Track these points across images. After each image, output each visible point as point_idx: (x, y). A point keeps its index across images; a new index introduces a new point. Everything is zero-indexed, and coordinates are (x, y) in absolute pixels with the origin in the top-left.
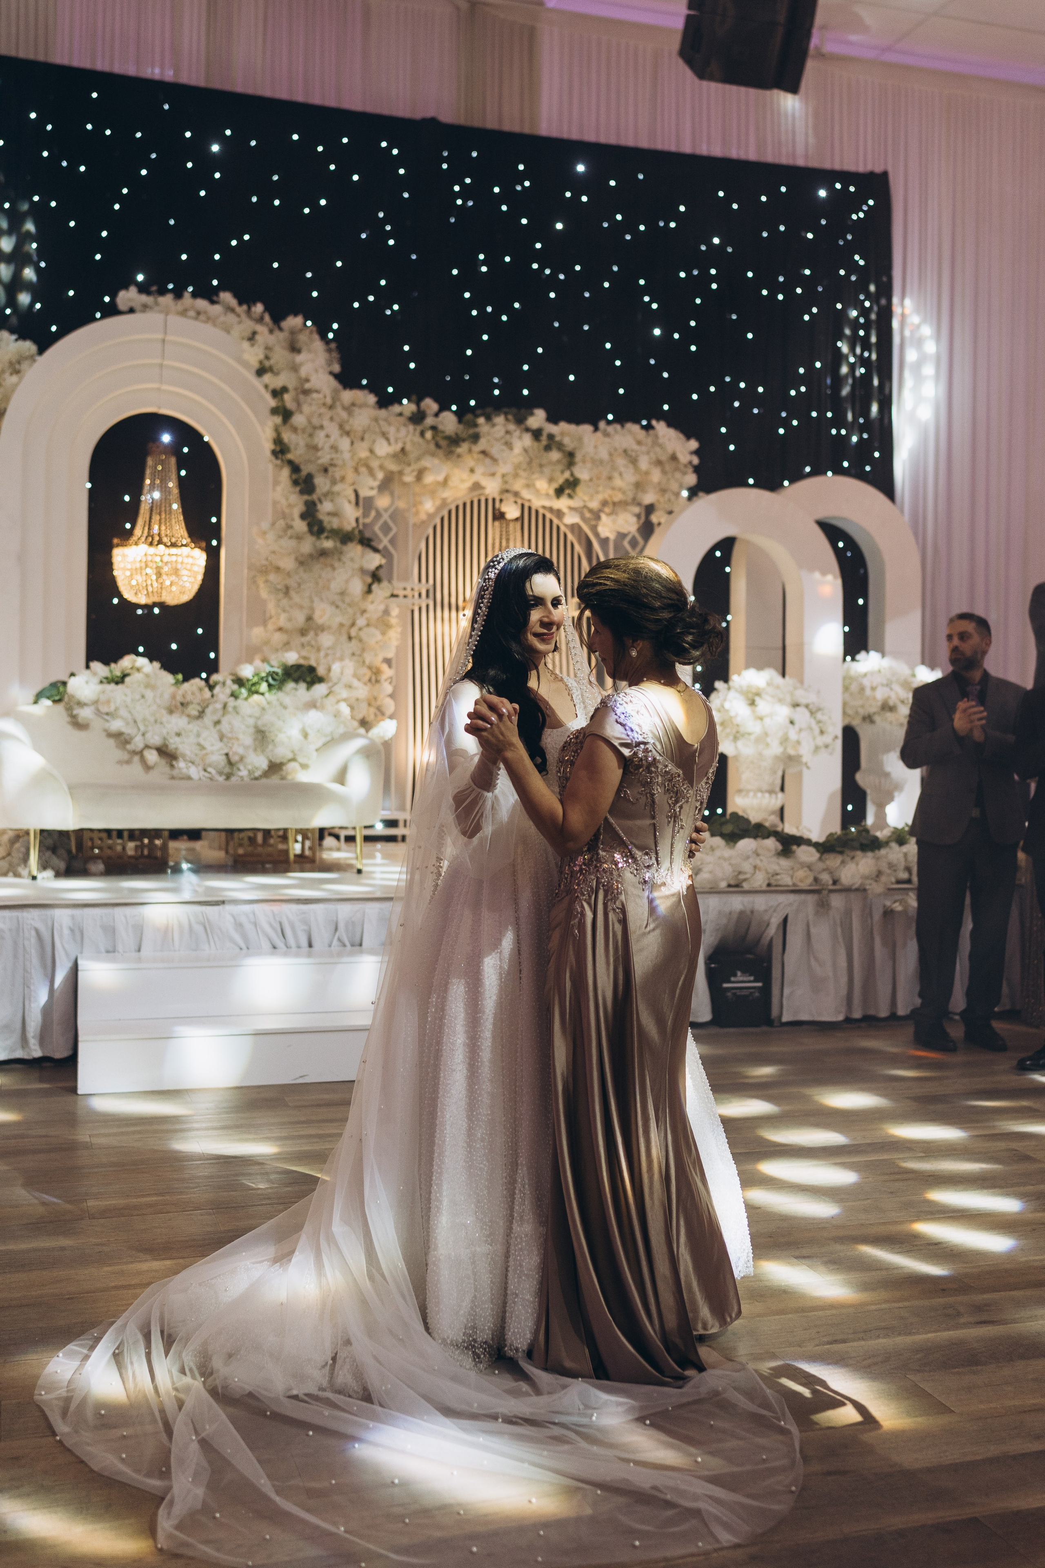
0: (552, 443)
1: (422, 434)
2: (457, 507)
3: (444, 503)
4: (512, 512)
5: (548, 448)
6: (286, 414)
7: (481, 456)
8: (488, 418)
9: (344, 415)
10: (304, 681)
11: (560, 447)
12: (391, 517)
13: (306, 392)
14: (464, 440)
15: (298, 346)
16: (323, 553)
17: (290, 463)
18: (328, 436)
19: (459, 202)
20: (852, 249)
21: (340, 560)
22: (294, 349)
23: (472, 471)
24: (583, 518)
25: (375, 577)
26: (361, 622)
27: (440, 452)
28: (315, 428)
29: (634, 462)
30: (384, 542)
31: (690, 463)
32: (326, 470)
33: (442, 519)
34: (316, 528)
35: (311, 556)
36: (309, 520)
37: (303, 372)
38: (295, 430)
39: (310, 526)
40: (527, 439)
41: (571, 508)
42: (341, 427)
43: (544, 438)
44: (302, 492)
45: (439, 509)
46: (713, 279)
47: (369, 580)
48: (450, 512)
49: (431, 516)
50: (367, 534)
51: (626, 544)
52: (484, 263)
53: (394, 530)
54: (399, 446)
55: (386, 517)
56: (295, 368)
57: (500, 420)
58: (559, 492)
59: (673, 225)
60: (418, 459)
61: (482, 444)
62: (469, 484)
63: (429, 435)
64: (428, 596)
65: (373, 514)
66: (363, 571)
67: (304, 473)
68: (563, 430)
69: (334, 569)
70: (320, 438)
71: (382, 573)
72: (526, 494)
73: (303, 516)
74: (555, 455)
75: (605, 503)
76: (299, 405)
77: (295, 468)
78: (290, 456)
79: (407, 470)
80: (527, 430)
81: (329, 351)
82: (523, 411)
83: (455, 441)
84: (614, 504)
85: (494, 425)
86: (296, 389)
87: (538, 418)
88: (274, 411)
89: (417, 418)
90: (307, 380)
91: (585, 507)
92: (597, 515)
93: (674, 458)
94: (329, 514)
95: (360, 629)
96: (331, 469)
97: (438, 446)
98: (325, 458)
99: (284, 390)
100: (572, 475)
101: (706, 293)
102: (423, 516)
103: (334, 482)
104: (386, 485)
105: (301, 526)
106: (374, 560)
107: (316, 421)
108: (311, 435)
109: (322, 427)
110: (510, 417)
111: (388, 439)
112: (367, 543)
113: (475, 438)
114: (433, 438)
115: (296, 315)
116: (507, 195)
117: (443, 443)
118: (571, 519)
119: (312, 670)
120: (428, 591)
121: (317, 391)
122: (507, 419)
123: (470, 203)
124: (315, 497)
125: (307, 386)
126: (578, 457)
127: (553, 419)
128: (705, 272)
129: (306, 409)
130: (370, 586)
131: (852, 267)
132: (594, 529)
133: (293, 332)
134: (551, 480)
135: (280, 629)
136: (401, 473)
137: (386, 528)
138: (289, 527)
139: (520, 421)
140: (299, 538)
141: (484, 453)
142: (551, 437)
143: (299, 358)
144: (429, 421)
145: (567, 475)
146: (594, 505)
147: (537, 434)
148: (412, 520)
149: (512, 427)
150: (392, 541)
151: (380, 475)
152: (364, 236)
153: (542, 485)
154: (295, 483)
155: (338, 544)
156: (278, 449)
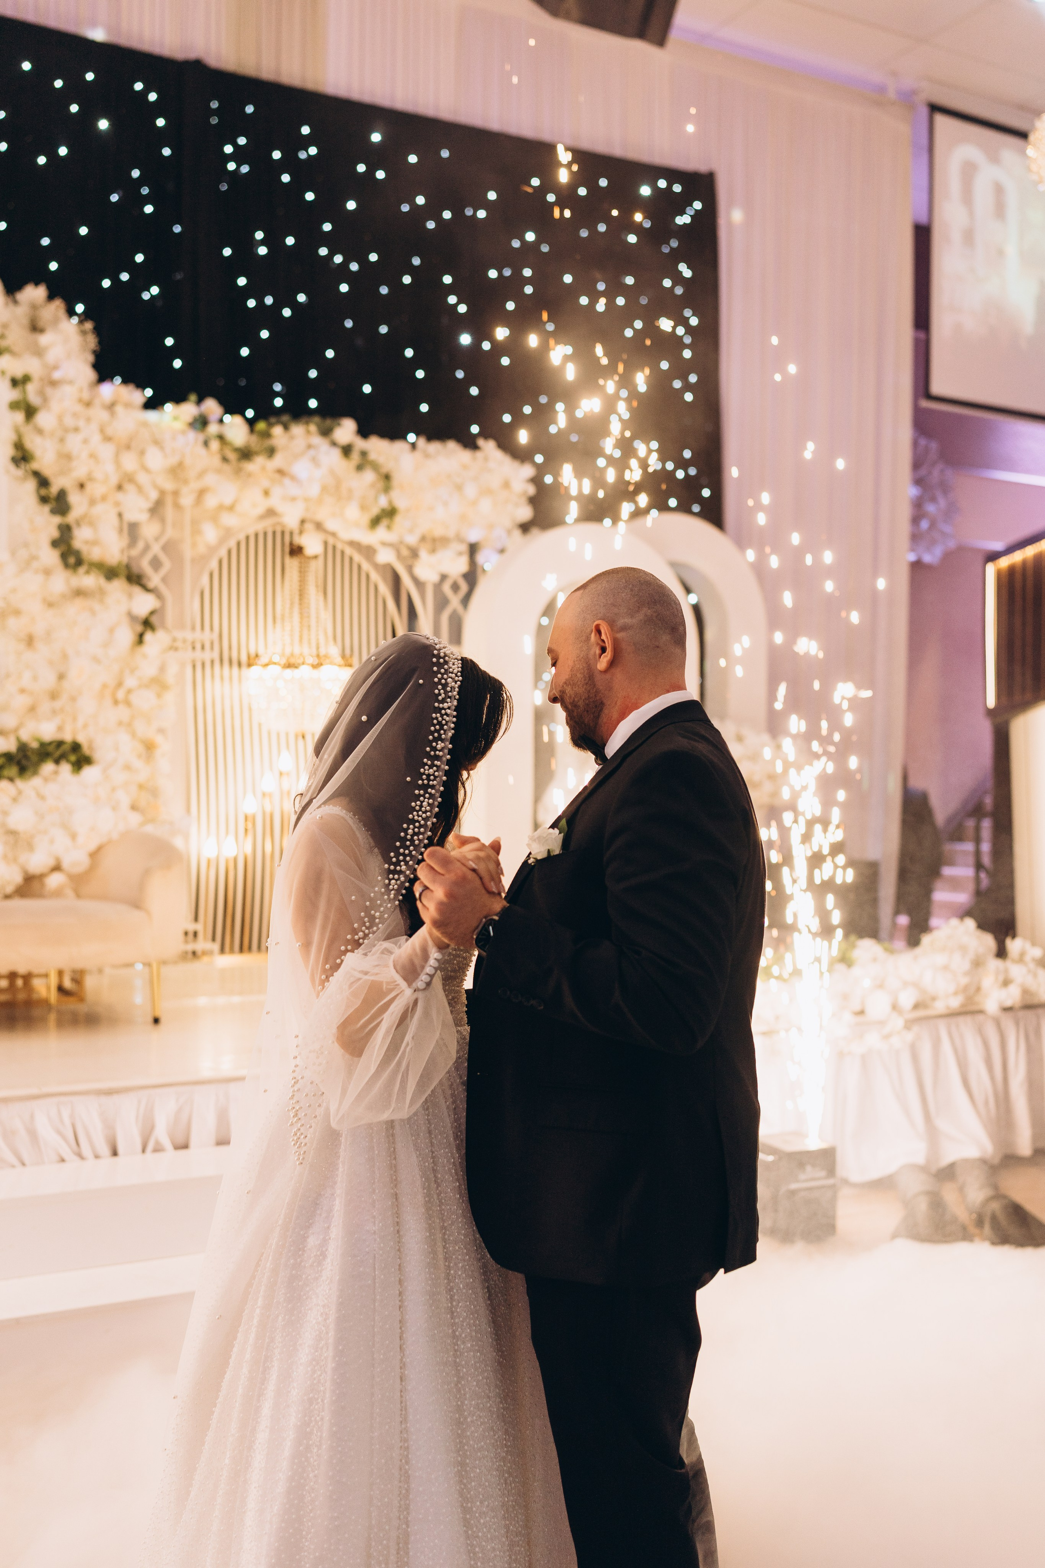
0: (364, 462)
1: (206, 443)
2: (247, 538)
3: (228, 532)
4: (312, 544)
5: (360, 468)
6: (30, 412)
7: (277, 476)
8: (286, 427)
9: (104, 415)
10: (68, 761)
11: (375, 467)
12: (164, 548)
13: (53, 384)
14: (257, 453)
15: (41, 324)
16: (79, 593)
17: (36, 474)
18: (86, 441)
19: (231, 166)
20: (677, 256)
21: (101, 601)
22: (35, 328)
23: (266, 493)
24: (399, 556)
25: (147, 624)
26: (130, 682)
27: (226, 467)
28: (66, 430)
29: (459, 488)
30: (154, 580)
31: (525, 493)
32: (82, 486)
33: (229, 552)
34: (72, 560)
35: (63, 596)
36: (63, 548)
37: (52, 356)
38: (40, 431)
39: (64, 557)
40: (336, 454)
41: (384, 544)
42: (102, 431)
43: (355, 456)
44: (54, 512)
45: (222, 541)
46: (528, 281)
47: (139, 628)
48: (238, 544)
49: (212, 550)
50: (135, 570)
51: (447, 588)
52: (263, 242)
53: (167, 565)
54: (173, 460)
55: (156, 549)
56: (39, 352)
57: (298, 430)
58: (375, 522)
59: (482, 214)
60: (201, 475)
61: (278, 461)
62: (260, 510)
63: (215, 445)
64: (212, 648)
65: (141, 545)
66: (132, 617)
67: (54, 490)
68: (377, 446)
69: (93, 613)
70: (74, 443)
71: (154, 620)
72: (331, 525)
73: (55, 544)
74: (369, 476)
75: (423, 539)
76: (45, 400)
77: (43, 482)
78: (35, 466)
79: (185, 490)
80: (334, 444)
81: (84, 333)
82: (328, 422)
83: (246, 454)
84: (434, 540)
85: (292, 438)
86: (41, 379)
87: (346, 430)
88: (14, 406)
89: (202, 422)
90: (56, 367)
91: (401, 542)
92: (414, 553)
93: (506, 485)
94: (87, 542)
95: (129, 691)
96: (89, 487)
97: (225, 459)
98: (80, 471)
99: (26, 379)
100: (390, 502)
101: (519, 297)
102: (202, 549)
103: (92, 502)
104: (156, 509)
105: (52, 557)
106: (144, 603)
107: (69, 422)
108: (62, 440)
109: (76, 430)
110: (313, 428)
111: (162, 448)
112: (135, 579)
113: (271, 452)
114: (221, 450)
115: (37, 284)
116: (290, 163)
117: (232, 456)
118: (385, 556)
119: (76, 747)
120: (212, 644)
121: (71, 382)
122: (308, 432)
123: (245, 169)
124: (71, 518)
125: (57, 375)
126: (396, 481)
127: (364, 432)
128: (517, 272)
129: (56, 406)
130: (141, 636)
131: (678, 278)
132: (410, 569)
133: (34, 307)
134: (363, 508)
135: (22, 691)
136: (176, 493)
137: (156, 563)
138: (33, 558)
139: (326, 432)
140: (47, 572)
141: (281, 472)
142: (364, 454)
143: (44, 339)
144: (213, 428)
145: (383, 502)
146: (412, 540)
147: (347, 450)
148: (188, 553)
149: (318, 440)
150: (164, 580)
151: (154, 495)
152: (114, 198)
153: (353, 512)
154: (44, 500)
155: (102, 581)
156: (20, 454)
